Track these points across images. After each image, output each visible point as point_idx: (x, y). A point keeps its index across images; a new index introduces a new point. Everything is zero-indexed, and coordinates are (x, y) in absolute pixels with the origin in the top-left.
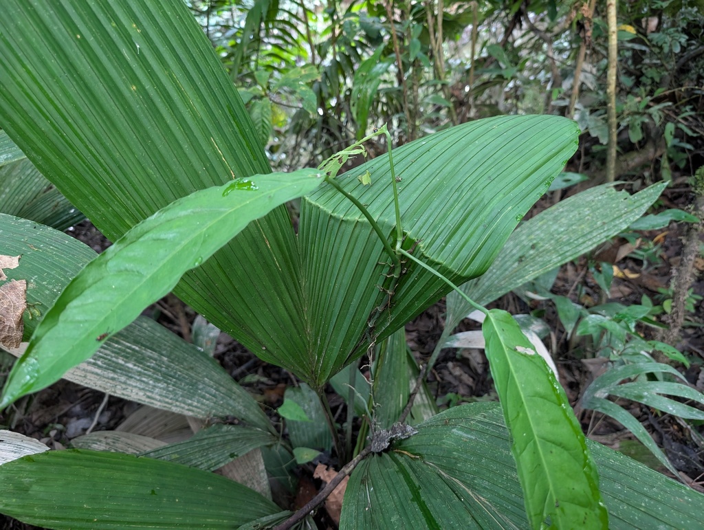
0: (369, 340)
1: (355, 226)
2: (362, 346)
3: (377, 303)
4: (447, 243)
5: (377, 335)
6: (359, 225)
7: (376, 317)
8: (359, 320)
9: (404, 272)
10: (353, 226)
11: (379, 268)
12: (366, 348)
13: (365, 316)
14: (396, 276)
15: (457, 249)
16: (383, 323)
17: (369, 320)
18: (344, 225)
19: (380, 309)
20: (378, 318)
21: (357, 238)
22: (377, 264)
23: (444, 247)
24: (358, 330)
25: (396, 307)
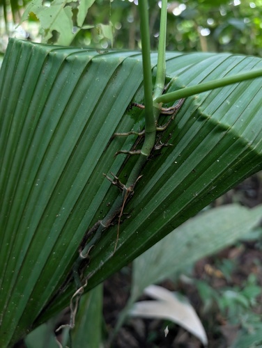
0: (77, 282)
1: (86, 71)
2: (63, 295)
3: (101, 213)
4: (233, 102)
5: (90, 275)
6: (92, 68)
7: (94, 240)
8: (66, 247)
9: (157, 148)
10: (82, 69)
11: (115, 144)
12: (69, 299)
13: (76, 239)
14: (144, 152)
15: (249, 110)
16: (102, 254)
17: (82, 246)
18: (66, 71)
19: (103, 223)
20: (97, 243)
21: (85, 92)
22: (113, 138)
23: (228, 107)
24: (61, 266)
25: (130, 220)
